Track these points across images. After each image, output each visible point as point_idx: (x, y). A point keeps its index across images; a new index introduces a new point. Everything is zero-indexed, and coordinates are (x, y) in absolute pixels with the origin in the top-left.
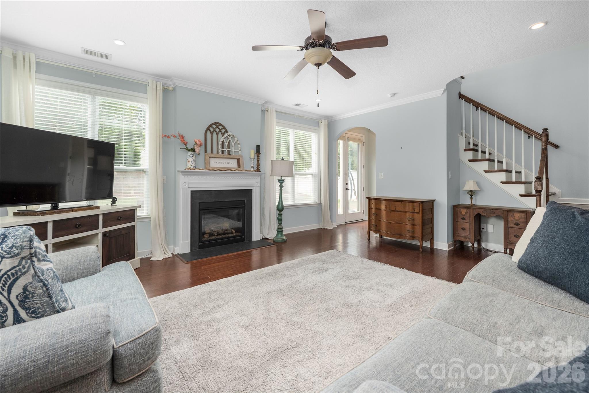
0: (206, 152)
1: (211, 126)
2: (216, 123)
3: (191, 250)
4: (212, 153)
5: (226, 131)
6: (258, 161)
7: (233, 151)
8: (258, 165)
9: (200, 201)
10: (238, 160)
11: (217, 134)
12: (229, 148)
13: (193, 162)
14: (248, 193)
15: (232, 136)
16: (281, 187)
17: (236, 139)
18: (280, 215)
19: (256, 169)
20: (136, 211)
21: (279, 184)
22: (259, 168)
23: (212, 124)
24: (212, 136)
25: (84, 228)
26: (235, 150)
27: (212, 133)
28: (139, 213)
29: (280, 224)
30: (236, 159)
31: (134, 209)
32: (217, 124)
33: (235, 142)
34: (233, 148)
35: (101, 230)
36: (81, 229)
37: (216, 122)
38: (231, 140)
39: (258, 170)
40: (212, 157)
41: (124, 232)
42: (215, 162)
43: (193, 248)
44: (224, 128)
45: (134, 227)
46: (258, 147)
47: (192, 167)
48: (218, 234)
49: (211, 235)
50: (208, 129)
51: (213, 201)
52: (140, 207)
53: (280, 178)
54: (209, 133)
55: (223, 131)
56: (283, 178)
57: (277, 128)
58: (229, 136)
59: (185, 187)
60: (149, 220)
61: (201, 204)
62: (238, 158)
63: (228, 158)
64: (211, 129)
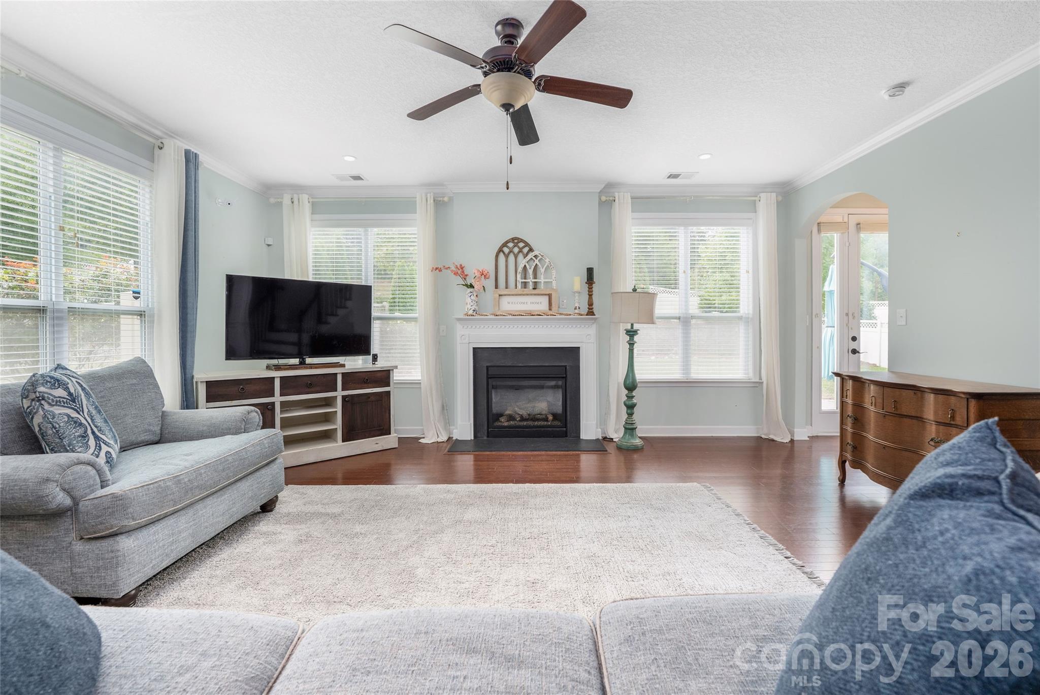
0: (496, 287)
1: (505, 245)
2: (513, 240)
3: (475, 436)
4: (506, 287)
5: (531, 250)
6: (590, 296)
7: (542, 282)
8: (591, 304)
9: (489, 364)
10: (550, 296)
11: (516, 257)
12: (535, 277)
13: (472, 304)
14: (574, 352)
15: (540, 257)
16: (631, 344)
17: (547, 260)
18: (630, 397)
19: (585, 310)
20: (391, 372)
21: (628, 338)
22: (592, 309)
23: (507, 242)
24: (507, 261)
25: (318, 389)
26: (546, 280)
27: (507, 256)
28: (396, 376)
29: (630, 415)
30: (546, 295)
31: (389, 370)
32: (516, 240)
33: (545, 266)
34: (542, 276)
35: (339, 393)
36: (312, 390)
37: (512, 238)
38: (538, 263)
39: (591, 312)
40: (505, 295)
41: (372, 398)
42: (509, 303)
43: (479, 435)
44: (527, 244)
45: (388, 393)
46: (590, 271)
47: (471, 312)
48: (523, 419)
49: (511, 418)
50: (500, 250)
51: (510, 364)
52: (396, 367)
53: (629, 327)
54: (502, 257)
55: (526, 250)
56: (636, 327)
57: (634, 229)
58: (536, 256)
59: (464, 341)
60: (418, 386)
61: (489, 368)
62: (550, 293)
63: (531, 295)
64: (506, 250)
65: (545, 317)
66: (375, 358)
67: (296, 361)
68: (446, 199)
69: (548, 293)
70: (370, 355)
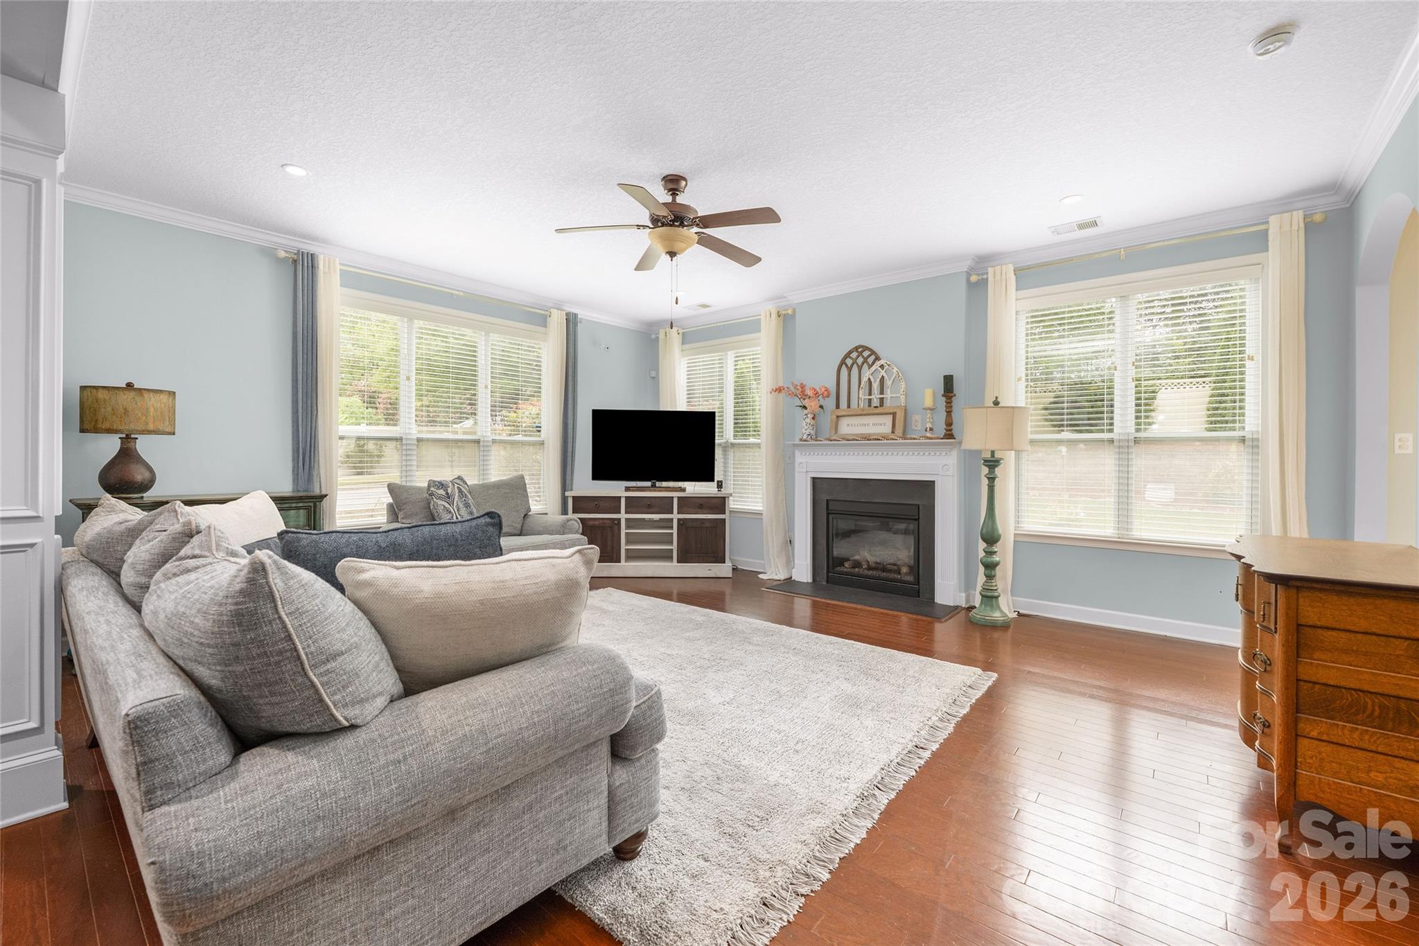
0: (838, 406)
1: (848, 355)
2: (856, 349)
3: (813, 580)
4: (849, 407)
5: (877, 358)
6: (949, 413)
7: (889, 398)
8: (949, 424)
9: (829, 498)
10: (894, 415)
11: (860, 368)
12: (882, 392)
13: (806, 427)
14: (926, 488)
15: (887, 367)
16: (992, 480)
17: (894, 370)
18: (990, 553)
19: (941, 432)
20: (726, 499)
21: (988, 471)
22: (951, 430)
23: (850, 352)
24: (849, 375)
25: (655, 510)
26: (892, 395)
27: (850, 369)
28: (732, 504)
29: (990, 577)
30: (890, 414)
31: (725, 498)
32: (860, 349)
33: (892, 378)
34: (889, 391)
35: (675, 516)
36: (651, 510)
37: (856, 347)
38: (884, 375)
39: (949, 435)
40: (844, 416)
41: (707, 524)
42: (848, 425)
43: (818, 579)
44: (873, 352)
45: (724, 521)
46: (948, 381)
48: (870, 568)
49: (857, 564)
50: (843, 362)
51: (851, 499)
52: (731, 495)
53: (990, 455)
54: (844, 371)
55: (871, 360)
56: (997, 455)
58: (882, 367)
59: (802, 470)
60: (760, 517)
61: (830, 503)
62: (895, 411)
63: (874, 414)
64: (849, 362)
65: (885, 441)
66: (720, 485)
67: (648, 484)
68: (790, 312)
69: (891, 411)
70: (713, 481)
